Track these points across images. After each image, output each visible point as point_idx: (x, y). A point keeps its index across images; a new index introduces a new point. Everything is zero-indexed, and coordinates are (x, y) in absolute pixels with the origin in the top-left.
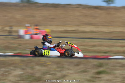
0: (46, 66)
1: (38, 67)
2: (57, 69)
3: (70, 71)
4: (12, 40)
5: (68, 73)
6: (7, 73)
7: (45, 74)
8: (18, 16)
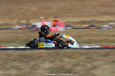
0: (74, 58)
1: (66, 60)
2: (86, 61)
3: (100, 62)
4: (31, 33)
5: (98, 64)
6: (36, 67)
7: (75, 66)
8: (34, 9)
